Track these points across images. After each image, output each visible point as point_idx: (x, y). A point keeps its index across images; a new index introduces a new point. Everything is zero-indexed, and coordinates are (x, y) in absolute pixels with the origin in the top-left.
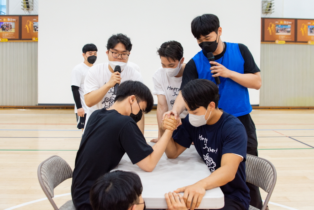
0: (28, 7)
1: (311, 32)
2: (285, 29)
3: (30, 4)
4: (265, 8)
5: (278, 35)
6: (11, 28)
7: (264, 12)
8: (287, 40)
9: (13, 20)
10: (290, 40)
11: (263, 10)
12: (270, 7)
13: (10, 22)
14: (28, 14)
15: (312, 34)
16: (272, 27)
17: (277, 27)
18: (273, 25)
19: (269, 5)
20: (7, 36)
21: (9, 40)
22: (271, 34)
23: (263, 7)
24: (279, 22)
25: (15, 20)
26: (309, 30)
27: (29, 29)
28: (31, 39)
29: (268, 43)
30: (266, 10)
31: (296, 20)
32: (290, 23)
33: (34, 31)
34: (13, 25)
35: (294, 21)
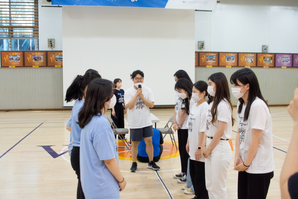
0: (52, 46)
1: (228, 60)
2: (212, 58)
3: (53, 44)
4: (199, 46)
5: (208, 62)
6: (41, 59)
7: (199, 48)
8: (213, 65)
9: (42, 54)
10: (215, 65)
11: (198, 47)
12: (203, 45)
13: (40, 55)
14: (52, 50)
15: (228, 62)
16: (204, 58)
17: (207, 57)
18: (205, 56)
19: (202, 44)
20: (38, 64)
21: (39, 66)
22: (203, 62)
23: (198, 45)
24: (209, 54)
25: (43, 54)
26: (226, 59)
27: (53, 60)
28: (54, 66)
29: (202, 67)
30: (200, 47)
31: (219, 53)
32: (215, 55)
33: (56, 61)
34: (42, 57)
35: (217, 53)
